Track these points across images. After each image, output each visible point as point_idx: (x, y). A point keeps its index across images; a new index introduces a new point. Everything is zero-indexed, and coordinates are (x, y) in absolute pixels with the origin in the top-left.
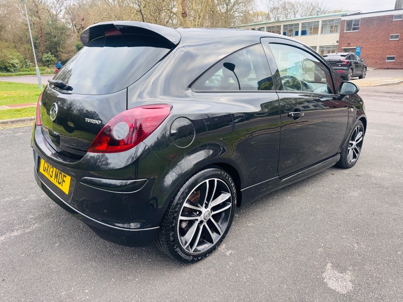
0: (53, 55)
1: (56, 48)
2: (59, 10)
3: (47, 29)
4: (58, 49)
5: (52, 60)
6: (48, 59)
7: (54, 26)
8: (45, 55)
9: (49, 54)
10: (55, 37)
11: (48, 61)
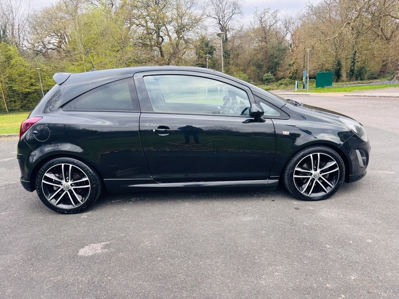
0: (272, 74)
1: (275, 68)
2: (286, 33)
3: (271, 52)
4: (277, 68)
5: (270, 79)
6: (267, 78)
7: (277, 48)
8: (266, 75)
9: (269, 74)
10: (276, 58)
11: (267, 79)
